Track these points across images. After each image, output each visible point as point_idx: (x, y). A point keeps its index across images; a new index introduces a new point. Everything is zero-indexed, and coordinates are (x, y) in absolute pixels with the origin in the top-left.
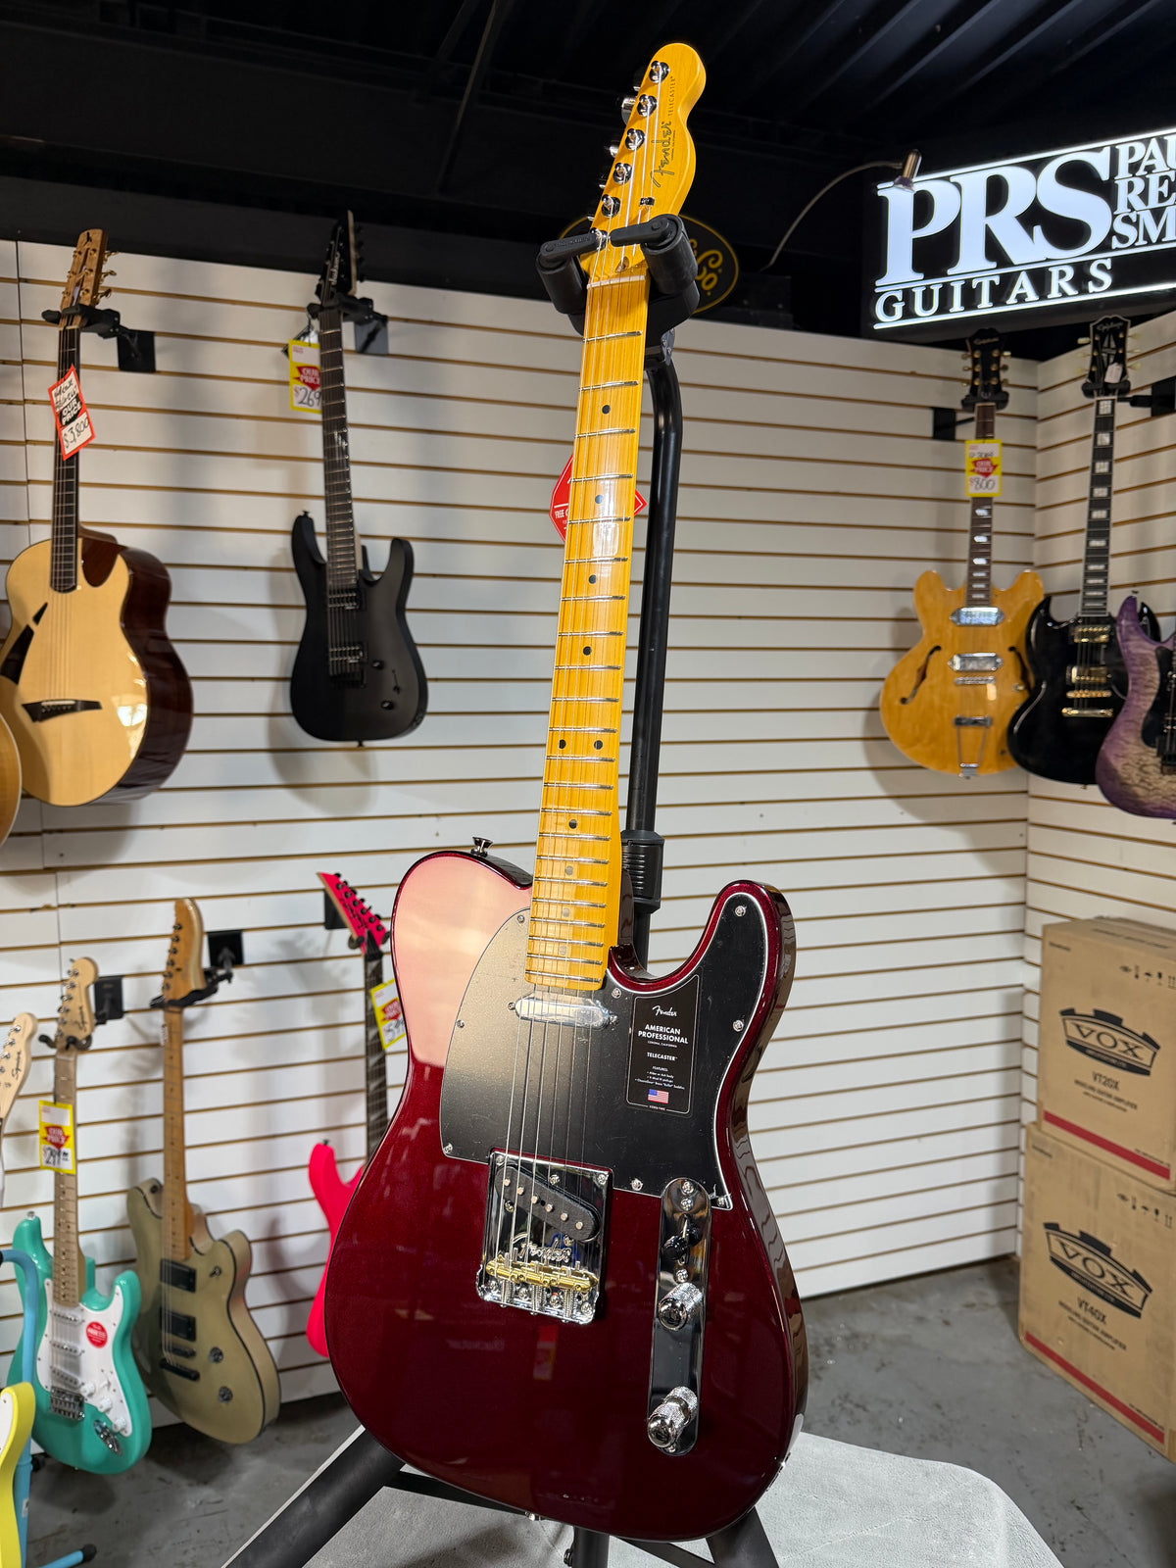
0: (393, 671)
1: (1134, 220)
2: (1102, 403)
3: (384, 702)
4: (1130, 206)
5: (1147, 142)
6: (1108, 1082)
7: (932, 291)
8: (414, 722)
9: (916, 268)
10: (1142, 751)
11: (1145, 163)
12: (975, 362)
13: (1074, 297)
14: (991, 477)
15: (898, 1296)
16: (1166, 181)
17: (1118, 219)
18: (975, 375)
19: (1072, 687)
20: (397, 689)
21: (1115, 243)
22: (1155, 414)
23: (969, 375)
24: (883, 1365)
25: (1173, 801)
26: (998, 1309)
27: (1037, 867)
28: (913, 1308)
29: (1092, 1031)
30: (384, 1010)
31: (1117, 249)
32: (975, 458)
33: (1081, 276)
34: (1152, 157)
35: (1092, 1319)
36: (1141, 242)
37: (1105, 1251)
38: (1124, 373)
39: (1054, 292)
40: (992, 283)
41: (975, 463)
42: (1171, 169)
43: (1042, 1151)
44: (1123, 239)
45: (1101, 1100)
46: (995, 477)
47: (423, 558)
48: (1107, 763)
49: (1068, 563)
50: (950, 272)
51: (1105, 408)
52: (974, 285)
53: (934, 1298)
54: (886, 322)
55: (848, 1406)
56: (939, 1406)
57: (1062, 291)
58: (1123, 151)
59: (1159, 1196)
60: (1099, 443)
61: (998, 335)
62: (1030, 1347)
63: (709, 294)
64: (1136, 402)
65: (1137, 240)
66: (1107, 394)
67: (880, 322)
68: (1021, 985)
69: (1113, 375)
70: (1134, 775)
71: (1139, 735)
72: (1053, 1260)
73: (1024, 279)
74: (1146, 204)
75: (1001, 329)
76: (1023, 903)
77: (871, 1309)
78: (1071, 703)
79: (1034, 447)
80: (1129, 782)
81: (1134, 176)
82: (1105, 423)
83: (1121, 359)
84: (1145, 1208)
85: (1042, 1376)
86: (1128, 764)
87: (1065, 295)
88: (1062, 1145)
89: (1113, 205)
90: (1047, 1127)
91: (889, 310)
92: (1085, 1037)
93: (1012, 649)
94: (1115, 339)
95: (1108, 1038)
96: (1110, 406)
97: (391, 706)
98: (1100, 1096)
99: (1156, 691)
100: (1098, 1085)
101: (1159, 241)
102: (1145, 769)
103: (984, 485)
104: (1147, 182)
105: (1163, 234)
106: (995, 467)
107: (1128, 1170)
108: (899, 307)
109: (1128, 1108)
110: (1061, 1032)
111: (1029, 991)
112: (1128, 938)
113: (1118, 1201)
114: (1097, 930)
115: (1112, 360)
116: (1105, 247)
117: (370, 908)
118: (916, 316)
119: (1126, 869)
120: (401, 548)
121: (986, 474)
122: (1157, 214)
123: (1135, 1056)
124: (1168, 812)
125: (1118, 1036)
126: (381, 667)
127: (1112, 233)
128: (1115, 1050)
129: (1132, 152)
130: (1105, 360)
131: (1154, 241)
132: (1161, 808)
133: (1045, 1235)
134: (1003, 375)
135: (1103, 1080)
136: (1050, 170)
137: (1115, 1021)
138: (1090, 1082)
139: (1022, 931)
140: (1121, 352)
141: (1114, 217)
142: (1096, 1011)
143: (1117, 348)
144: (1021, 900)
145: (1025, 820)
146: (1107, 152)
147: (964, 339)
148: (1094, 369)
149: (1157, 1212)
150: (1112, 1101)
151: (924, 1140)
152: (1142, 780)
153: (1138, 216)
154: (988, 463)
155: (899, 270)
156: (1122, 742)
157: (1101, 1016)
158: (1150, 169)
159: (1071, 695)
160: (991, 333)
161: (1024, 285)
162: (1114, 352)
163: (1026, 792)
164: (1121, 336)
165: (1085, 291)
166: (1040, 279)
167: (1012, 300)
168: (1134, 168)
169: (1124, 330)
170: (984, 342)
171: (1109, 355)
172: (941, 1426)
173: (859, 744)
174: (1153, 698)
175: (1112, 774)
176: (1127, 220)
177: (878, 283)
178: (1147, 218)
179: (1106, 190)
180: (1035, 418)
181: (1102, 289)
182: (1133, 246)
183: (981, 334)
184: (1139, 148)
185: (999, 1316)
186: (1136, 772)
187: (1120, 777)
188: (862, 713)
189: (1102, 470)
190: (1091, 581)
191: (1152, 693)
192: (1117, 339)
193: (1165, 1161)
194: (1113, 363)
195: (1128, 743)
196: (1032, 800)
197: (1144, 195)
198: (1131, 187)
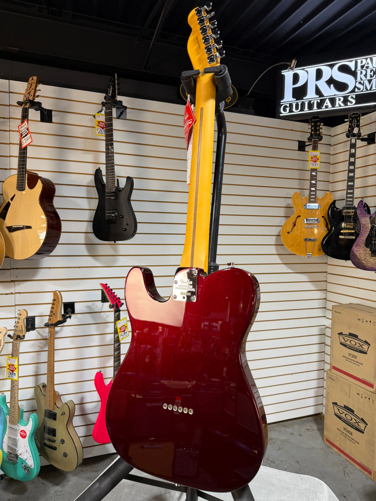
0: (126, 219)
1: (362, 83)
2: (352, 140)
3: (123, 229)
4: (361, 79)
5: (366, 59)
6: (353, 356)
7: (299, 104)
8: (133, 235)
9: (294, 97)
10: (365, 249)
11: (366, 65)
12: (312, 126)
13: (343, 107)
14: (317, 162)
15: (285, 426)
16: (373, 71)
17: (358, 82)
18: (312, 130)
19: (342, 229)
20: (127, 224)
21: (356, 90)
22: (369, 144)
23: (310, 131)
24: (280, 448)
25: (375, 266)
26: (317, 431)
27: (330, 287)
28: (289, 430)
29: (348, 340)
30: (120, 329)
31: (357, 92)
32: (312, 156)
33: (346, 101)
34: (368, 64)
35: (348, 434)
36: (365, 90)
37: (352, 411)
38: (359, 130)
39: (337, 105)
40: (317, 102)
41: (312, 158)
42: (374, 68)
43: (332, 379)
44: (359, 89)
45: (351, 362)
46: (318, 162)
47: (137, 184)
48: (354, 253)
49: (341, 190)
50: (304, 98)
51: (353, 141)
52: (312, 102)
53: (296, 427)
54: (284, 113)
55: (269, 462)
56: (298, 462)
57: (339, 105)
58: (359, 61)
59: (370, 393)
60: (351, 152)
61: (319, 118)
62: (327, 443)
63: (228, 103)
64: (363, 140)
65: (363, 89)
66: (354, 137)
67: (282, 113)
68: (325, 325)
69: (356, 131)
70: (362, 257)
71: (364, 244)
72: (335, 414)
73: (327, 101)
74: (366, 78)
75: (320, 116)
76: (326, 299)
77: (276, 430)
78: (342, 234)
79: (330, 154)
80: (361, 259)
81: (362, 69)
82: (353, 146)
83: (358, 126)
84: (365, 398)
85: (332, 453)
86: (360, 253)
87: (340, 106)
88: (338, 377)
89: (356, 78)
90: (334, 371)
91: (285, 110)
92: (346, 342)
93: (323, 217)
94: (356, 120)
95: (353, 342)
96: (355, 141)
97: (125, 230)
98: (351, 361)
99: (369, 230)
100: (350, 357)
101: (370, 90)
102: (366, 255)
103: (315, 165)
104: (366, 71)
105: (371, 87)
106: (318, 159)
107: (359, 385)
108: (288, 109)
109: (360, 365)
110: (338, 340)
111: (327, 327)
112: (360, 310)
113: (357, 395)
114: (350, 307)
115: (355, 126)
116: (353, 91)
117: (117, 295)
118: (293, 112)
119: (359, 288)
120: (130, 180)
121: (315, 162)
122: (370, 81)
123: (362, 348)
124: (373, 269)
125: (356, 341)
126: (122, 217)
127: (355, 87)
128: (356, 346)
129: (362, 62)
130: (353, 126)
131: (369, 90)
132: (371, 268)
133: (333, 406)
134: (321, 131)
135: (352, 356)
136: (336, 67)
137: (356, 336)
138: (348, 356)
139: (325, 308)
140: (358, 124)
141: (356, 82)
142: (349, 333)
143: (357, 123)
144: (325, 298)
145: (326, 272)
146: (354, 61)
147: (309, 119)
148: (350, 129)
149: (369, 399)
150: (355, 362)
151: (293, 375)
152: (365, 259)
153: (364, 82)
154: (316, 158)
155: (288, 97)
156: (358, 246)
157: (351, 335)
158: (367, 67)
159: (342, 231)
160: (317, 117)
161: (328, 103)
162: (356, 124)
163: (327, 263)
164: (358, 119)
165: (347, 105)
166: (333, 101)
167: (324, 107)
168: (362, 67)
169: (359, 117)
170: (315, 120)
172: (299, 469)
173: (274, 246)
174: (368, 232)
175: (355, 256)
176: (360, 83)
177: (281, 101)
178: (366, 83)
179: (354, 74)
180: (330, 145)
181: (352, 104)
182: (362, 91)
183: (314, 118)
184: (364, 61)
185: (317, 433)
186: (363, 256)
187: (357, 258)
188: (275, 237)
189: (352, 161)
190: (348, 196)
191: (368, 231)
192: (357, 120)
193: (372, 382)
194: (356, 127)
195: (360, 247)
196: (328, 266)
197: (366, 75)
198: (361, 73)
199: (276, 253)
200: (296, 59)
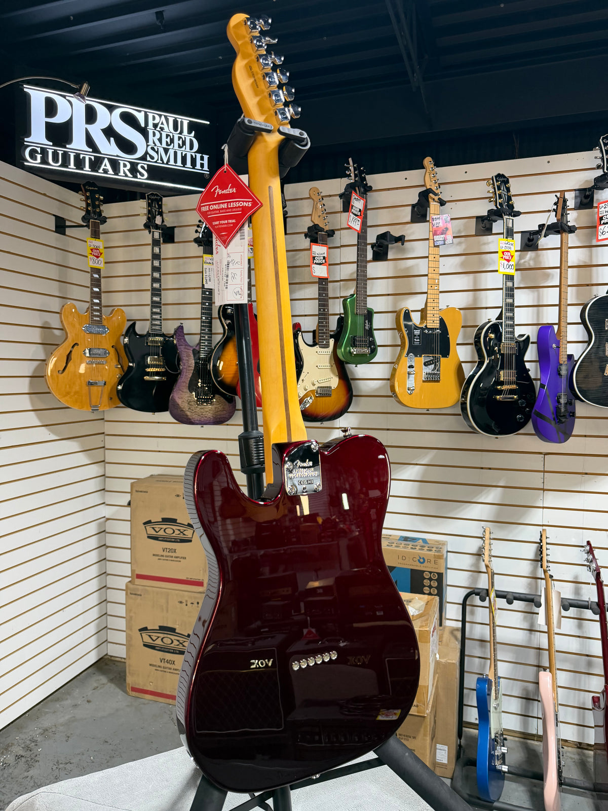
1: (156, 150)
2: (155, 233)
4: (154, 143)
5: (160, 116)
6: (171, 550)
7: (58, 154)
9: (48, 137)
10: (189, 395)
11: (160, 125)
12: (87, 198)
13: (130, 178)
15: (58, 700)
16: (169, 137)
17: (149, 148)
18: (88, 205)
19: (149, 366)
21: (148, 158)
22: (167, 242)
23: (84, 205)
24: (68, 737)
25: (202, 417)
26: (109, 684)
27: (110, 456)
28: (68, 702)
29: (161, 528)
31: (149, 161)
32: (92, 247)
33: (134, 170)
34: (162, 124)
35: (169, 665)
36: (159, 161)
37: (172, 630)
38: (163, 221)
39: (122, 173)
40: (90, 159)
41: (92, 250)
42: (171, 132)
43: (135, 594)
44: (152, 158)
45: (167, 560)
46: (101, 259)
48: (174, 401)
50: (68, 146)
51: (156, 235)
52: (81, 156)
53: (76, 692)
54: (31, 163)
55: (61, 766)
56: (107, 742)
57: (124, 174)
58: (150, 116)
59: (199, 595)
60: (154, 251)
61: (97, 187)
62: (134, 694)
65: (158, 160)
66: (157, 229)
67: (28, 161)
68: (104, 517)
69: (158, 220)
70: (186, 407)
71: (187, 388)
72: (145, 645)
73: (106, 161)
74: (161, 145)
75: (99, 184)
76: (104, 475)
77: (47, 713)
78: (148, 374)
80: (184, 410)
81: (155, 129)
82: (157, 243)
83: (161, 214)
84: (192, 603)
85: (144, 704)
86: (183, 402)
87: (126, 176)
88: (146, 587)
89: (147, 140)
90: (138, 581)
92: (157, 532)
93: (113, 347)
95: (170, 530)
96: (158, 235)
98: (167, 558)
99: (193, 368)
100: (165, 553)
101: (167, 163)
102: (190, 403)
103: (97, 262)
104: (161, 134)
105: (168, 160)
106: (101, 254)
107: (183, 589)
108: (39, 156)
109: (182, 560)
110: (142, 532)
111: (108, 519)
112: (175, 482)
113: (179, 605)
114: (154, 481)
115: (157, 213)
116: (143, 158)
118: (48, 164)
119: (159, 451)
121: (98, 257)
122: (166, 151)
123: (184, 535)
124: (201, 422)
125: (174, 528)
127: (147, 153)
128: (174, 535)
129: (154, 118)
130: (154, 213)
131: (165, 163)
132: (196, 420)
133: (140, 635)
134: (102, 209)
135: (168, 550)
136: (117, 112)
137: (173, 521)
138: (161, 553)
139: (104, 489)
140: (160, 210)
141: (148, 146)
142: (163, 519)
143: (159, 208)
144: (103, 474)
145: (103, 433)
146: (143, 113)
147: (81, 184)
148: (149, 216)
149: (198, 603)
150: (165, 558)
151: (65, 610)
152: (189, 409)
153: (158, 149)
154: (98, 251)
155: (38, 136)
156: (181, 392)
157: (165, 520)
158: (162, 129)
159: (148, 370)
160: (93, 185)
161: (106, 165)
162: (158, 210)
163: (103, 419)
164: (160, 203)
165: (136, 177)
166: (115, 164)
167: (101, 171)
168: (155, 126)
169: (161, 200)
170: (91, 188)
171: (156, 211)
172: (112, 750)
174: (192, 372)
175: (176, 406)
176: (153, 149)
177: (26, 139)
178: (161, 151)
179: (144, 132)
181: (143, 178)
182: (156, 162)
183: (89, 184)
184: (157, 117)
185: (112, 688)
186: (187, 405)
187: (180, 408)
188: (28, 379)
189: (156, 265)
190: (154, 317)
191: (191, 370)
192: (158, 204)
193: (201, 579)
194: (158, 215)
195: (183, 392)
196: (106, 423)
197: (160, 140)
198: (154, 135)
199: (31, 408)
200: (89, 85)
